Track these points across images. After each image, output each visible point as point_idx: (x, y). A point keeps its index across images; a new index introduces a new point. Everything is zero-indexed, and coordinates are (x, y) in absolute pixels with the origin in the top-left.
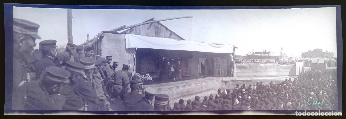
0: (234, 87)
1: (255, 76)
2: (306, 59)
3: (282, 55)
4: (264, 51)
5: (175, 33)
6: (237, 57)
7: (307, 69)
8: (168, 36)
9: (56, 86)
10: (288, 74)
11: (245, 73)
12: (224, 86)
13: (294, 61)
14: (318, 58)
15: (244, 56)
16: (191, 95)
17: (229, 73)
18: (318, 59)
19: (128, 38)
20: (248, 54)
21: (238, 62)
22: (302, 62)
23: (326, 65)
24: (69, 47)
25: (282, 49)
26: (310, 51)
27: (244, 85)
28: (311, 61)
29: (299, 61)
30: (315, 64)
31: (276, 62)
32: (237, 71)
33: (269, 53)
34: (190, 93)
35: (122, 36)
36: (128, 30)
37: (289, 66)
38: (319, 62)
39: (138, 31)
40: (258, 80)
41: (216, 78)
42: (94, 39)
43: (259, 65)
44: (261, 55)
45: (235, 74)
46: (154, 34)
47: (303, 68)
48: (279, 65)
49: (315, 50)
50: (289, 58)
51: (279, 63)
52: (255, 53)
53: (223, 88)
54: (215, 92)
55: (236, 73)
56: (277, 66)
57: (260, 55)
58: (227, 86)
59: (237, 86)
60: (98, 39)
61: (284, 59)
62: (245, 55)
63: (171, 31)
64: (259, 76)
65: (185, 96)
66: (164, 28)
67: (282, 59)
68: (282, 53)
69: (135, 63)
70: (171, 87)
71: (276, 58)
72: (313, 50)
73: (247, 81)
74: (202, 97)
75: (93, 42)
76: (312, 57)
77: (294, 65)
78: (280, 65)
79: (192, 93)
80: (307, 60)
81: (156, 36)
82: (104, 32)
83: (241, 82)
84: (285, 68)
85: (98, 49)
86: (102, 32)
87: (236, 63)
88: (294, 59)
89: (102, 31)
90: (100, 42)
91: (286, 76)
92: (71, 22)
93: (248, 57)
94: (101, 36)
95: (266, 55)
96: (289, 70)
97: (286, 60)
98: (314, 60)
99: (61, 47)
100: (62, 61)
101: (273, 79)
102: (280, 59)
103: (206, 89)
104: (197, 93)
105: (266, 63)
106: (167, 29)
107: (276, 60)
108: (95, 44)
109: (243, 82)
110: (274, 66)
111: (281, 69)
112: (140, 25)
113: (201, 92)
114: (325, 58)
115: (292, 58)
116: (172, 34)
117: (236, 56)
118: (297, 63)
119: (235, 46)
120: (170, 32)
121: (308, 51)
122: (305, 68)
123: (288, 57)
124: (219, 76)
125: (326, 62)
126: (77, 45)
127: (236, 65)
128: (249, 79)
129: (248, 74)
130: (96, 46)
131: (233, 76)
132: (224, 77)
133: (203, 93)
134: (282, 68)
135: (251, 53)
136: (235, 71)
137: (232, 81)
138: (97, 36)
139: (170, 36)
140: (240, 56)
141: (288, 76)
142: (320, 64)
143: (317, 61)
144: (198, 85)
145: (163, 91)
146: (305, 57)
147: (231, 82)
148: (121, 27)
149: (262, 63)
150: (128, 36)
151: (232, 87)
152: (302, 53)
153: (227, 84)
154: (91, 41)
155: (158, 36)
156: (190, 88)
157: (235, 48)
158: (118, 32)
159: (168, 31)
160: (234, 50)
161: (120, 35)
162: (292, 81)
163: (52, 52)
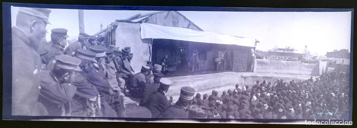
0: (253, 83)
1: (276, 73)
2: (330, 59)
3: (305, 53)
4: (288, 48)
5: (194, 23)
6: (259, 53)
7: (331, 69)
8: (187, 25)
9: (68, 74)
10: (310, 73)
11: (266, 69)
12: (242, 82)
13: (317, 60)
14: (343, 59)
15: (266, 52)
16: (208, 89)
17: (249, 69)
19: (144, 27)
20: (270, 50)
21: (259, 58)
22: (326, 62)
25: (306, 47)
26: (335, 51)
27: (264, 82)
28: (335, 62)
29: (324, 61)
30: (340, 65)
31: (298, 60)
32: (257, 67)
33: (292, 50)
34: (207, 88)
35: (136, 26)
36: (144, 19)
37: (312, 65)
38: (344, 63)
39: (154, 20)
41: (235, 73)
42: (108, 28)
43: (280, 62)
44: (284, 51)
45: (255, 70)
46: (172, 24)
47: (327, 69)
48: (302, 64)
49: (341, 50)
50: (313, 57)
51: (302, 62)
52: (277, 49)
53: (242, 84)
54: (233, 88)
55: (257, 69)
56: (299, 63)
57: (282, 51)
58: (246, 82)
59: (258, 82)
60: (112, 29)
61: (308, 58)
62: (267, 51)
63: (189, 21)
64: (280, 74)
65: (203, 90)
66: (182, 18)
68: (306, 51)
69: (151, 55)
70: (188, 80)
71: (299, 56)
72: (339, 50)
73: (267, 78)
74: (219, 92)
75: (106, 32)
76: (337, 57)
77: (317, 64)
79: (210, 87)
80: (332, 60)
81: (173, 26)
82: (118, 21)
83: (261, 78)
84: (308, 67)
85: (112, 39)
86: (116, 21)
87: (256, 58)
88: (317, 58)
89: (116, 20)
90: (114, 32)
91: (308, 75)
93: (270, 53)
94: (115, 25)
95: (289, 52)
96: (312, 69)
97: (310, 58)
98: (339, 61)
99: (74, 39)
100: (73, 51)
101: (294, 78)
102: (304, 57)
103: (224, 84)
104: (214, 88)
105: (289, 61)
107: (299, 58)
108: (108, 35)
109: (263, 78)
110: (296, 64)
111: (304, 68)
112: (157, 14)
113: (219, 87)
115: (316, 57)
116: (191, 25)
117: (257, 51)
118: (321, 62)
119: (257, 40)
120: (188, 23)
121: (333, 51)
122: (328, 68)
124: (238, 71)
126: (90, 35)
127: (257, 60)
128: (269, 76)
129: (268, 71)
130: (109, 36)
131: (253, 72)
132: (244, 73)
133: (220, 88)
134: (305, 66)
135: (273, 49)
136: (256, 66)
137: (252, 77)
138: (110, 25)
139: (189, 26)
140: (262, 52)
141: (310, 75)
142: (345, 65)
143: (342, 63)
144: (216, 80)
145: (180, 84)
146: (330, 57)
147: (250, 78)
148: (136, 16)
149: (284, 60)
150: (143, 25)
151: (251, 83)
152: (328, 53)
153: (246, 80)
154: (105, 31)
155: (176, 26)
156: (208, 82)
157: (257, 42)
158: (133, 21)
159: (187, 21)
160: (256, 44)
161: (136, 24)
162: (314, 82)
163: (60, 42)
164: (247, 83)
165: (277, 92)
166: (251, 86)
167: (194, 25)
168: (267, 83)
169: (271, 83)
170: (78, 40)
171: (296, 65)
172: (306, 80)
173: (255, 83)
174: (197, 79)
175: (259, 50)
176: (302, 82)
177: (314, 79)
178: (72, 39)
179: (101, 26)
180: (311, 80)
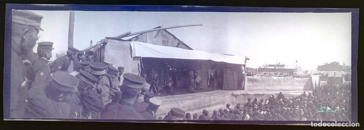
0: (244, 101)
1: (268, 90)
2: (322, 72)
3: (297, 68)
4: (278, 63)
5: (184, 42)
6: (249, 70)
7: (322, 82)
8: (176, 45)
9: (63, 96)
10: (302, 88)
11: (257, 86)
12: (233, 100)
13: (309, 75)
14: (335, 71)
15: (256, 69)
16: (199, 108)
17: (240, 86)
18: (335, 73)
19: (133, 45)
20: (260, 67)
21: (250, 75)
22: (318, 75)
23: (344, 79)
24: (71, 52)
25: (297, 62)
26: (326, 64)
27: (256, 100)
28: (327, 75)
29: (315, 74)
30: (332, 77)
31: (290, 75)
32: (248, 85)
33: (283, 66)
34: (197, 107)
35: (127, 44)
36: (134, 38)
37: (304, 80)
38: (336, 76)
39: (144, 38)
40: (271, 94)
41: (227, 92)
42: (97, 45)
43: (271, 78)
44: (275, 67)
45: (246, 87)
46: (161, 43)
47: (319, 82)
48: (293, 79)
49: (332, 63)
50: (305, 71)
51: (294, 77)
52: (268, 65)
53: (233, 103)
54: (224, 107)
55: (248, 86)
56: (291, 79)
57: (273, 67)
58: (237, 100)
59: (249, 100)
60: (101, 46)
61: (299, 73)
62: (258, 68)
63: (179, 40)
64: (272, 90)
65: (193, 110)
66: (172, 37)
67: (296, 73)
68: (296, 66)
69: (139, 72)
70: (177, 99)
71: (290, 71)
72: (329, 63)
73: (259, 95)
77: (309, 78)
78: (295, 78)
79: (200, 106)
80: (324, 74)
81: (163, 45)
82: (108, 38)
83: (253, 96)
84: (300, 82)
85: (100, 56)
87: (247, 75)
88: (309, 73)
89: (106, 37)
90: (103, 49)
91: (301, 90)
92: (73, 25)
93: (260, 70)
94: (104, 42)
95: (280, 67)
96: (304, 84)
97: (301, 73)
98: (331, 74)
99: (62, 53)
100: (60, 66)
101: (287, 94)
102: (295, 72)
103: (214, 102)
104: (204, 107)
105: (280, 76)
106: (175, 38)
107: (290, 73)
108: (98, 51)
110: (288, 79)
111: (296, 83)
112: (147, 32)
113: (209, 106)
114: (342, 71)
115: (307, 71)
116: (181, 44)
117: (247, 69)
118: (313, 76)
119: (247, 57)
120: (178, 42)
121: (324, 64)
123: (303, 70)
124: (229, 89)
125: (343, 76)
126: (79, 50)
127: (248, 77)
128: (261, 94)
129: (259, 88)
130: (98, 53)
131: (243, 89)
132: (235, 91)
133: (211, 108)
134: (297, 81)
135: (264, 65)
137: (243, 95)
138: (100, 42)
139: (179, 45)
140: (252, 69)
141: (303, 90)
143: (334, 75)
144: (206, 98)
145: (169, 103)
146: (322, 70)
147: (241, 95)
148: (126, 34)
149: (276, 77)
150: (132, 43)
152: (319, 66)
153: (237, 98)
154: (94, 47)
155: (165, 45)
156: (198, 101)
157: (247, 59)
158: (123, 39)
159: (176, 40)
160: (246, 61)
161: (125, 42)
163: (47, 54)
164: (239, 101)
165: (270, 109)
166: (243, 104)
167: (184, 44)
168: (258, 100)
169: (263, 101)
170: (66, 54)
171: (288, 81)
172: (299, 96)
173: (247, 101)
174: (186, 98)
175: (249, 68)
176: (295, 98)
177: (307, 93)
178: (61, 53)
179: (91, 42)
180: (304, 95)
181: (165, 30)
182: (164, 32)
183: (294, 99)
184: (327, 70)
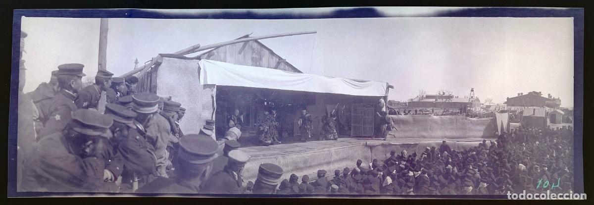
0: (385, 156)
1: (424, 137)
2: (513, 108)
3: (472, 101)
4: (442, 93)
5: (287, 61)
6: (393, 104)
7: (515, 125)
8: (274, 65)
9: (91, 144)
10: (481, 134)
11: (406, 131)
12: (367, 155)
13: (492, 113)
14: (535, 107)
15: (405, 103)
16: (310, 167)
17: (378, 131)
18: (534, 110)
19: (204, 66)
20: (412, 100)
21: (394, 113)
22: (507, 114)
23: (548, 120)
24: (102, 76)
25: (472, 90)
26: (520, 95)
27: (403, 153)
28: (522, 113)
29: (503, 112)
30: (529, 117)
31: (461, 113)
33: (450, 97)
34: (308, 165)
35: (193, 64)
36: (207, 53)
37: (484, 120)
38: (536, 115)
39: (222, 57)
41: (353, 140)
42: (145, 66)
43: (430, 118)
44: (436, 100)
46: (250, 61)
47: (508, 125)
48: (466, 119)
49: (530, 93)
50: (485, 107)
51: (467, 115)
52: (425, 96)
53: (366, 158)
54: (352, 165)
56: (462, 119)
57: (433, 100)
58: (373, 154)
59: (393, 153)
60: (152, 68)
61: (477, 109)
62: (407, 101)
63: (279, 57)
64: (431, 138)
65: (301, 169)
66: (267, 52)
67: (471, 109)
68: (472, 97)
69: (214, 109)
70: (276, 152)
71: (461, 105)
72: (525, 93)
73: (408, 146)
74: (330, 171)
75: (143, 72)
76: (523, 106)
77: (492, 118)
78: (468, 118)
79: (313, 164)
80: (516, 111)
81: (252, 65)
82: (162, 56)
83: (399, 147)
84: (477, 124)
85: (151, 84)
86: (160, 56)
87: (389, 114)
88: (492, 109)
89: (159, 54)
90: (155, 73)
91: (479, 137)
92: (106, 37)
93: (413, 104)
94: (157, 61)
95: (444, 100)
96: (483, 128)
97: (480, 109)
98: (528, 112)
99: (90, 81)
100: (86, 102)
101: (455, 144)
102: (469, 108)
103: (335, 157)
104: (321, 165)
105: (445, 115)
106: (272, 53)
107: (461, 109)
108: (146, 77)
109: (401, 147)
110: (457, 120)
111: (470, 126)
112: (226, 45)
113: (328, 163)
114: (546, 107)
115: (489, 107)
116: (281, 64)
117: (391, 103)
118: (498, 115)
119: (390, 84)
120: (277, 60)
121: (517, 96)
122: (511, 123)
123: (483, 104)
124: (358, 137)
125: (547, 115)
128: (412, 143)
129: (410, 134)
130: (148, 79)
131: (384, 137)
132: (369, 139)
133: (331, 166)
134: (471, 123)
135: (418, 96)
137: (383, 145)
138: (150, 62)
139: (278, 66)
140: (399, 103)
141: (482, 137)
142: (538, 117)
143: (532, 113)
144: (323, 151)
145: (262, 159)
146: (513, 105)
147: (380, 147)
148: (192, 48)
149: (437, 115)
150: (203, 63)
151: (382, 156)
152: (508, 99)
153: (373, 151)
154: (140, 70)
155: (256, 66)
156: (308, 155)
157: (389, 87)
158: (187, 56)
159: (274, 58)
160: (387, 91)
161: (191, 61)
162: (488, 148)
163: (73, 84)
164: (376, 155)
165: (427, 169)
166: (382, 161)
167: (287, 64)
168: (408, 154)
169: (416, 155)
170: (94, 81)
171: (456, 122)
172: (475, 147)
173: (389, 155)
174: (292, 150)
175: (394, 101)
177: (488, 142)
178: (87, 82)
179: (136, 62)
180: (483, 145)
181: (256, 41)
182: (255, 45)
183: (466, 151)
184: (521, 106)
